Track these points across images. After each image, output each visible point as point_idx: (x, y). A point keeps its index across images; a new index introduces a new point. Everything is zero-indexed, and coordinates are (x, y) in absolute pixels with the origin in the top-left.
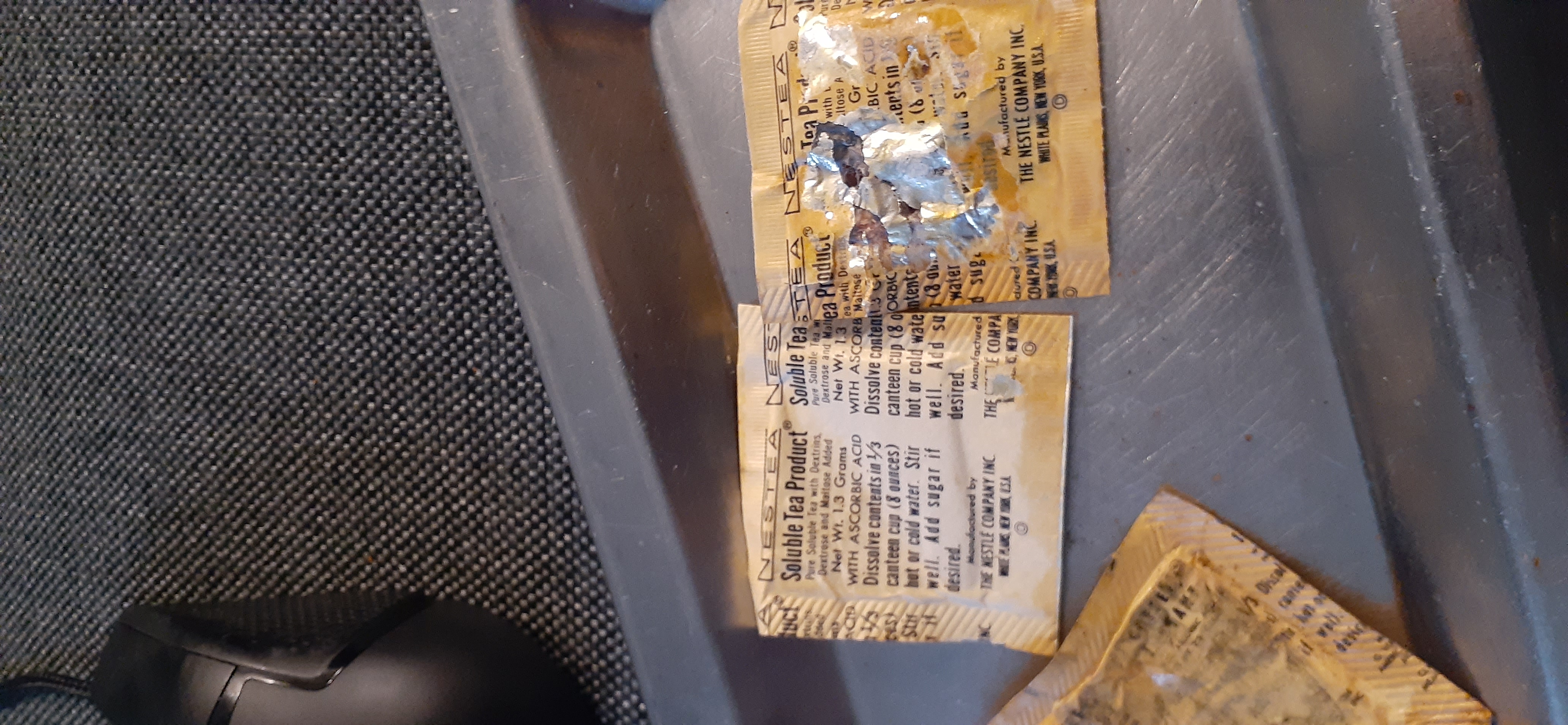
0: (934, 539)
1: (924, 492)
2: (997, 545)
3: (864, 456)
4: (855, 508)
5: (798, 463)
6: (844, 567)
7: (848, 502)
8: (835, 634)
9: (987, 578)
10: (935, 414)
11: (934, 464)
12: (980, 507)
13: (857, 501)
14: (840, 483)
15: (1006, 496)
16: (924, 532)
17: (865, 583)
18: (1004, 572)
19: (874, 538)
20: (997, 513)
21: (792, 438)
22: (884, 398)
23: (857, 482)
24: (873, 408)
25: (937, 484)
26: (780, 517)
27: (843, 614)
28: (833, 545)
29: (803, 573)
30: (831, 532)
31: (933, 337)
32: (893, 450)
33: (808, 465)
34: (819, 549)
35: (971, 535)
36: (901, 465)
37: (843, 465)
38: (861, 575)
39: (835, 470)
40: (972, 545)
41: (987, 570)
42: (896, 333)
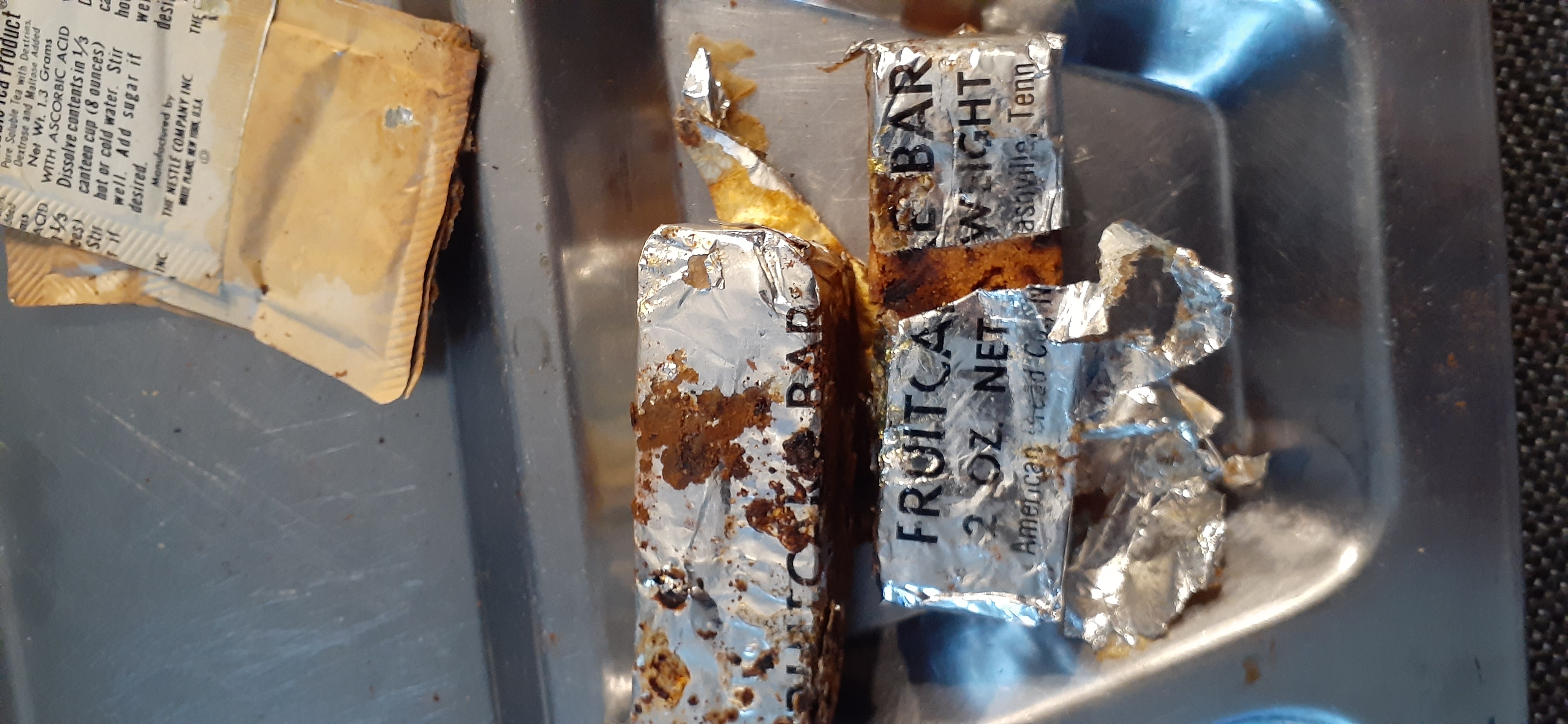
0: (124, 153)
1: (121, 100)
2: (182, 172)
3: (69, 51)
4: (57, 106)
7: (50, 96)
9: (169, 204)
10: (142, 18)
11: (134, 71)
12: (172, 128)
13: (58, 98)
14: (44, 76)
15: (196, 119)
16: (116, 144)
18: (183, 202)
19: (71, 140)
20: (187, 137)
21: (7, 18)
23: (60, 79)
25: (134, 93)
30: (32, 125)
32: (99, 48)
33: (19, 51)
35: (159, 155)
36: (104, 66)
37: (48, 58)
39: (40, 62)
40: (158, 166)
41: (170, 196)
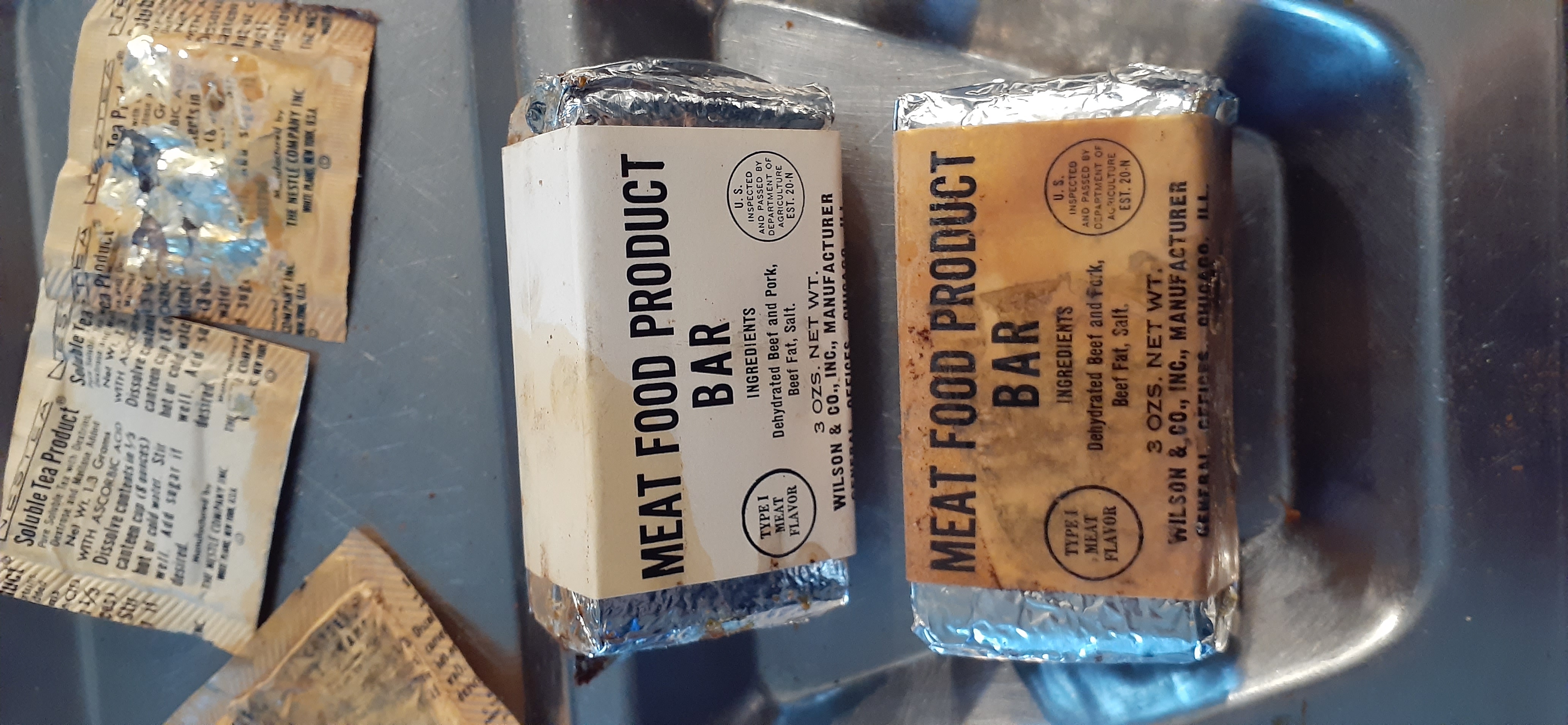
0: (167, 533)
1: (165, 488)
2: (220, 551)
3: (122, 444)
4: (106, 491)
5: (61, 438)
6: (77, 542)
7: (101, 483)
8: (53, 602)
9: (208, 579)
10: (183, 418)
11: (175, 463)
12: (210, 512)
13: (109, 484)
14: (98, 464)
15: (231, 506)
16: (161, 526)
17: (94, 560)
18: (221, 576)
19: (116, 521)
20: (224, 520)
21: (62, 413)
22: (143, 393)
23: (114, 467)
24: (132, 401)
25: (176, 483)
26: (28, 483)
27: (67, 586)
28: (73, 520)
29: (37, 540)
30: (75, 508)
31: (196, 346)
32: (144, 443)
33: (71, 442)
34: (57, 522)
35: (199, 535)
36: (150, 457)
37: (105, 449)
38: (93, 553)
39: (96, 452)
40: (199, 544)
41: (209, 571)
42: (167, 336)
